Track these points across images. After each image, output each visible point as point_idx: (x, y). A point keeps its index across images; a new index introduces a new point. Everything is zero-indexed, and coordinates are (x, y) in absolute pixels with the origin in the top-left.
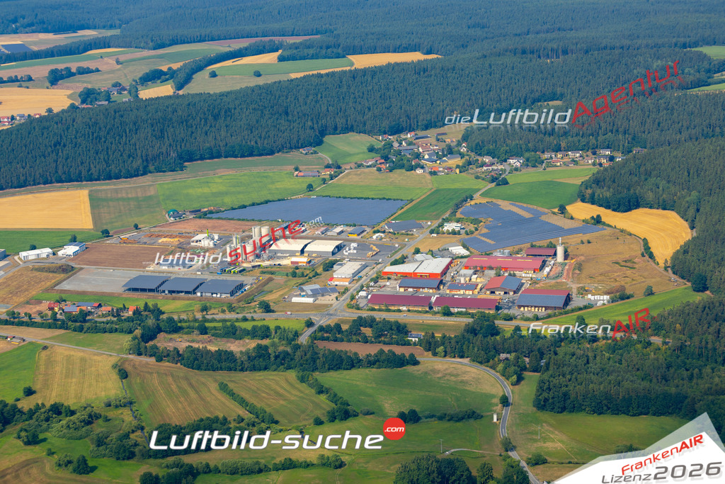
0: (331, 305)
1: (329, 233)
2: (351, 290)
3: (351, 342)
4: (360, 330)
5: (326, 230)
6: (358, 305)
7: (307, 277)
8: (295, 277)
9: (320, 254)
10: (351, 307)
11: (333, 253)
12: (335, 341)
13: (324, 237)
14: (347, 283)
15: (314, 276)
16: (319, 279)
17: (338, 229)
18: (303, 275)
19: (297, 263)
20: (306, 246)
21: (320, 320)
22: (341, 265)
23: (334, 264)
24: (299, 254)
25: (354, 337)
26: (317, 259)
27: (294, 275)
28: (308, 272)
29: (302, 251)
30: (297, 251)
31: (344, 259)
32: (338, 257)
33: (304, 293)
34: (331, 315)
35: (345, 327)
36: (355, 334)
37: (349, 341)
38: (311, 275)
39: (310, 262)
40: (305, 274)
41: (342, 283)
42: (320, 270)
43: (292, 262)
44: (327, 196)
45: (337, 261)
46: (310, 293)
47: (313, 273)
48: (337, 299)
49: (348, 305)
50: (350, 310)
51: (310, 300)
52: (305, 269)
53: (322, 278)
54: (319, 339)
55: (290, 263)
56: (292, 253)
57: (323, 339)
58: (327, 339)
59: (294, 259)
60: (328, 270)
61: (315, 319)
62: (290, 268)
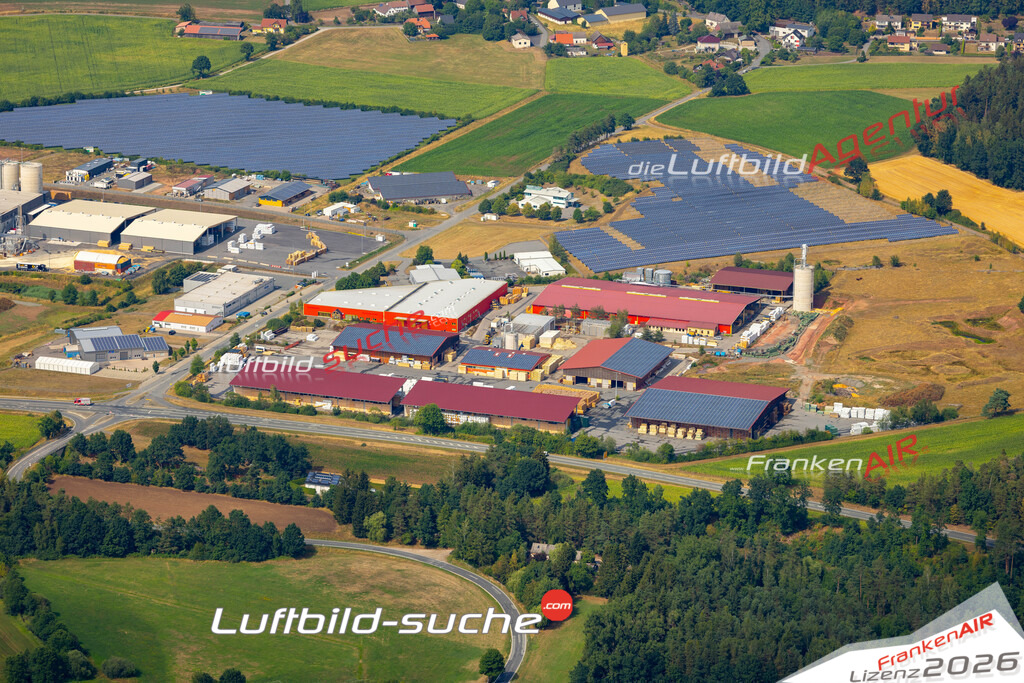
0: (136, 384)
1: (208, 193)
2: (206, 349)
3: (148, 484)
4: (180, 453)
5: (205, 185)
6: (206, 388)
7: (104, 307)
8: (73, 302)
9: (161, 246)
10: (184, 390)
11: (199, 247)
12: (108, 478)
13: (195, 201)
14: (202, 330)
15: (124, 305)
16: (134, 315)
17: (236, 184)
18: (94, 300)
19: (91, 266)
20: (129, 221)
21: (89, 422)
22: (206, 279)
23: (187, 276)
24: (104, 243)
25: (159, 473)
26: (149, 260)
27: (71, 297)
28: (112, 293)
29: (115, 237)
30: (100, 235)
31: (222, 265)
32: (206, 259)
33: (75, 348)
34: (125, 409)
35: (141, 443)
36: (165, 464)
37: (145, 481)
38: (115, 303)
39: (126, 265)
40: (101, 298)
41: (188, 328)
42: (144, 291)
43: (78, 264)
44: (241, 93)
45: (199, 267)
46: (89, 347)
47: (124, 298)
48: (156, 367)
49: (179, 385)
50: (181, 401)
51: (84, 367)
52: (108, 284)
53: (143, 312)
54: (66, 471)
55: (71, 265)
56: (88, 240)
57: (76, 471)
58: (88, 472)
59: (85, 256)
60: (166, 291)
61: (74, 417)
62: (70, 278)
